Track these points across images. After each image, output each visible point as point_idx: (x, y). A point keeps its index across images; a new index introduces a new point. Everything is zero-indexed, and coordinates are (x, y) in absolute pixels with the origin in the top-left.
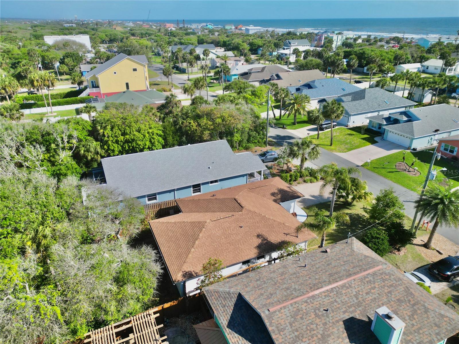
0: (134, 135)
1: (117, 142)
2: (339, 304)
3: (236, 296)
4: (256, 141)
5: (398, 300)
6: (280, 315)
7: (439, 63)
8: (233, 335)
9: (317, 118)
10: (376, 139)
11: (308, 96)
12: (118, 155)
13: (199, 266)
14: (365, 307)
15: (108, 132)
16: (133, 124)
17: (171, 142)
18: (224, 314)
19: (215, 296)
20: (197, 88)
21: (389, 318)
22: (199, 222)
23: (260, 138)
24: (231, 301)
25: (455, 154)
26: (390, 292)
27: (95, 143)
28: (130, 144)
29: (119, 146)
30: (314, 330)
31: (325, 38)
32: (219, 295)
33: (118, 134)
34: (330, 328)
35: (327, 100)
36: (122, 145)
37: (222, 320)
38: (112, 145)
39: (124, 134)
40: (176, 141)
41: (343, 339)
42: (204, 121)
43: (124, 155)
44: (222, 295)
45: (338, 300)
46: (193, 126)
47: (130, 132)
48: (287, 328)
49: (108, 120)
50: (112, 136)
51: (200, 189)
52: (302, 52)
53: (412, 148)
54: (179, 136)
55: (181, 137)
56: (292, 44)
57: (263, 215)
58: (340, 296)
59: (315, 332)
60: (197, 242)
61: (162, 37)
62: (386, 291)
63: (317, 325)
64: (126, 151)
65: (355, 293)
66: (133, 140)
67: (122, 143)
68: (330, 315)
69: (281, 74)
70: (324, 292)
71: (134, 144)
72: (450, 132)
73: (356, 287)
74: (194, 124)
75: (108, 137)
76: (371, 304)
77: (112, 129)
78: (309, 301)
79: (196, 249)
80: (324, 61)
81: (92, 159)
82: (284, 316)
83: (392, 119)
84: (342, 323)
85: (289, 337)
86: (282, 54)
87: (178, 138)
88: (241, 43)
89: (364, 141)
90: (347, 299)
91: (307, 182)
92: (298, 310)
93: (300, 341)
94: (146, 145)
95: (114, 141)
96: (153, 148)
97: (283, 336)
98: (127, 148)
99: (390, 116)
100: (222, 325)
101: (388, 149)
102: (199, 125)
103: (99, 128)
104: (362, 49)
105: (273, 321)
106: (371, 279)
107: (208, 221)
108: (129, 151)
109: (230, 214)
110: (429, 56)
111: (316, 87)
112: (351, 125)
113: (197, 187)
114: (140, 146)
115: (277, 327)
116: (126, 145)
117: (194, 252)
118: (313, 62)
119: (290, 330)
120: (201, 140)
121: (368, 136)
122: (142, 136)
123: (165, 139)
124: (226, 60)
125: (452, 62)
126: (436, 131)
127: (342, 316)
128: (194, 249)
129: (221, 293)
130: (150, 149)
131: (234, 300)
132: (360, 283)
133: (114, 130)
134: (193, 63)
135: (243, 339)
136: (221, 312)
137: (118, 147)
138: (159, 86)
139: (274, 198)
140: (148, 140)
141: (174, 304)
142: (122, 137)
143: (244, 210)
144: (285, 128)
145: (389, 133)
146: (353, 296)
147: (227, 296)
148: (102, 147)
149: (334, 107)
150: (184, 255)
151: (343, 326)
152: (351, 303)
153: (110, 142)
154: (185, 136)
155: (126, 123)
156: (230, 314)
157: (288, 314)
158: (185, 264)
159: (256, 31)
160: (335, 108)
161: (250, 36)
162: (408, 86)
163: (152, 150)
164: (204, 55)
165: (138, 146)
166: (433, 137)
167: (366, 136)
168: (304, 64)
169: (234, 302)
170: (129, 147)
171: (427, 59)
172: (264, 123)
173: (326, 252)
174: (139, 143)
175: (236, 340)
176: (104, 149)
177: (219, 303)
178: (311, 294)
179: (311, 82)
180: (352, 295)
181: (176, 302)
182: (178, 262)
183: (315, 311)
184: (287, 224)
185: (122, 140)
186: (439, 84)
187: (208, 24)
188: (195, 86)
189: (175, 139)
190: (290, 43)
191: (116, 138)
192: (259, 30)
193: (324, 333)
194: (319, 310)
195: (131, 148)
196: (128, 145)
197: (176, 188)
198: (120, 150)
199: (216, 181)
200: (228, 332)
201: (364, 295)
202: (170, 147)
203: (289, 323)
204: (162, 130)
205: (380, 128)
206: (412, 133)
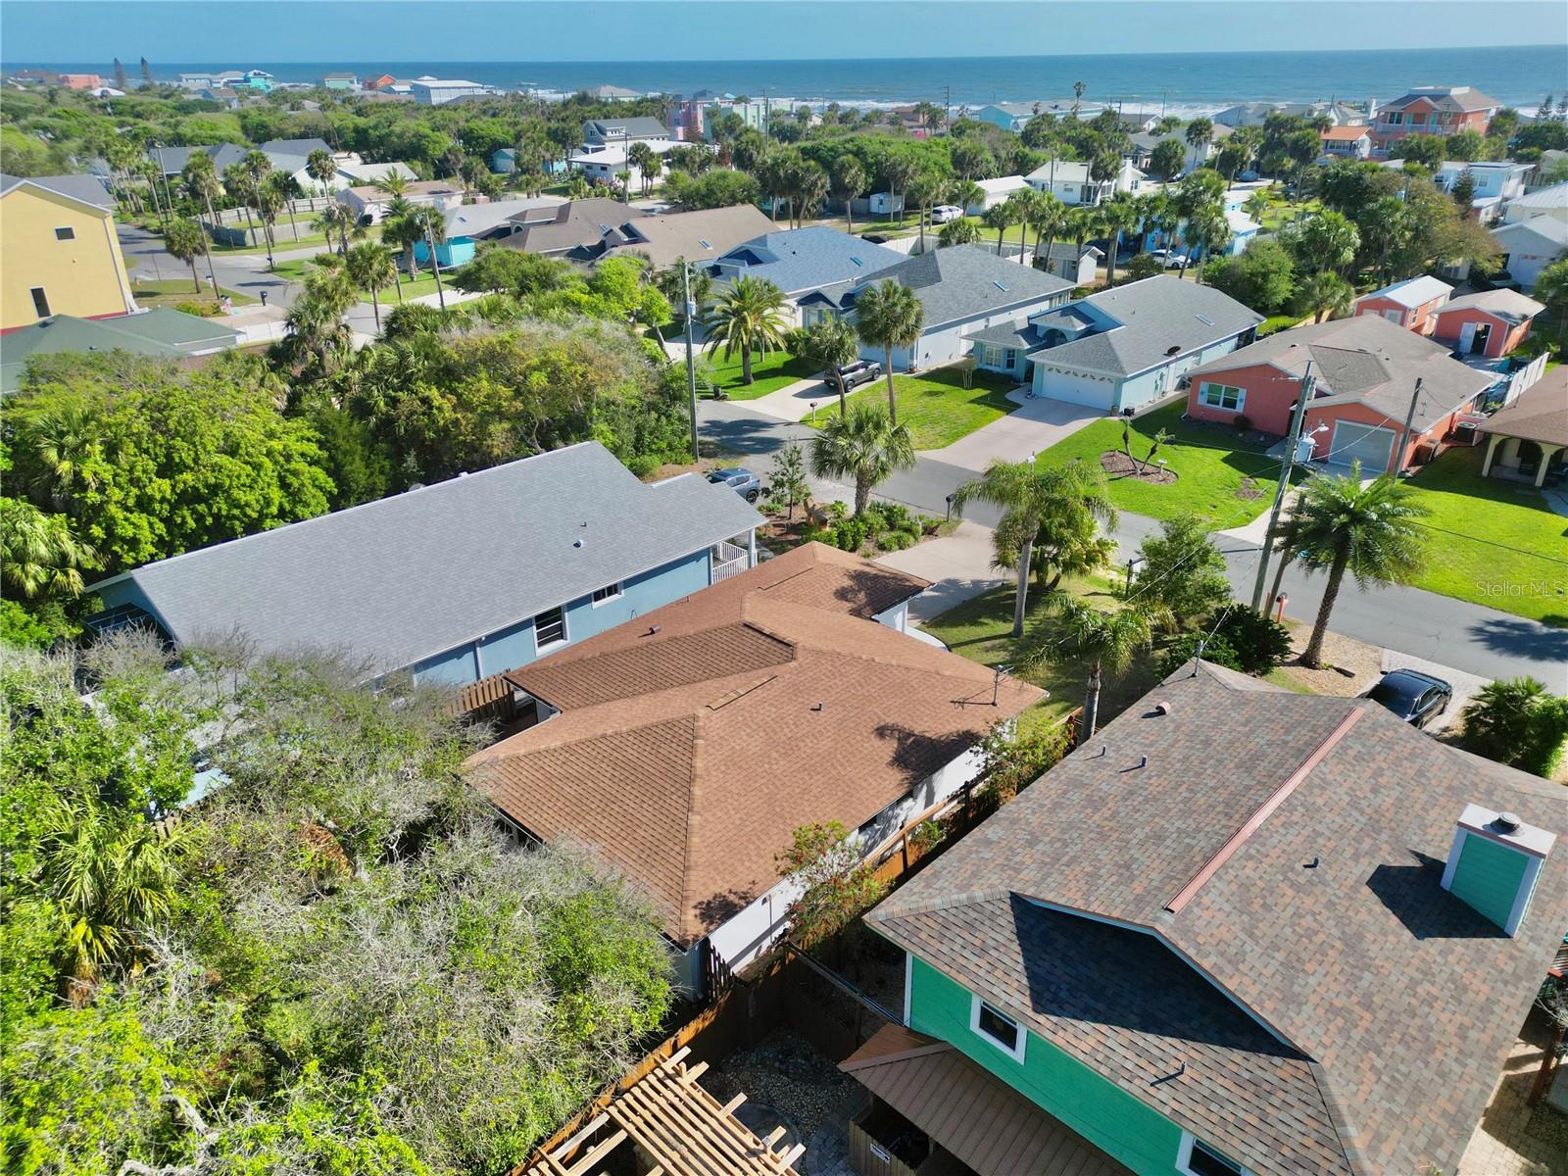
0: (216, 468)
1: (144, 504)
2: (1330, 839)
3: (1007, 907)
4: (664, 445)
5: (1450, 788)
6: (1206, 915)
7: (1074, 173)
8: (1071, 1029)
9: (838, 350)
10: (1012, 396)
11: (772, 285)
12: (152, 560)
13: (740, 869)
14: (1393, 830)
15: (95, 466)
16: (202, 424)
17: (363, 482)
18: (999, 973)
19: (925, 928)
20: (364, 284)
21: (1509, 828)
22: (669, 725)
23: (673, 432)
24: (998, 929)
25: (1240, 408)
26: (1420, 773)
27: (42, 521)
28: (202, 508)
29: (153, 519)
30: (1316, 933)
31: (710, 115)
32: (940, 920)
33: (144, 471)
34: (1350, 913)
35: (829, 296)
36: (165, 514)
37: (1003, 996)
38: (126, 519)
39: (168, 469)
40: (382, 473)
41: (1398, 935)
42: (483, 386)
43: (181, 557)
44: (952, 919)
45: (1319, 828)
46: (440, 409)
47: (196, 460)
48: (1248, 948)
49: (86, 420)
50: (117, 485)
51: (561, 628)
52: (659, 155)
53: (1122, 409)
54: (388, 456)
55: (398, 456)
56: (609, 134)
57: (864, 657)
58: (1317, 816)
59: (1321, 937)
60: (697, 791)
61: (88, 120)
62: (1411, 772)
63: (1314, 914)
64: (185, 536)
65: (1347, 799)
66: (215, 489)
67: (166, 506)
68: (1329, 877)
69: (638, 225)
70: (1274, 815)
71: (221, 505)
72: (1198, 353)
73: (1340, 779)
74: (441, 401)
75: (102, 488)
76: (1399, 817)
77: (111, 452)
78: (1253, 852)
79: (706, 815)
80: (761, 178)
81: (43, 588)
82: (1220, 915)
83: (1040, 333)
84: (1367, 890)
85: (1268, 972)
86: (590, 166)
87: (387, 463)
88: (428, 132)
89: (983, 408)
90: (1339, 820)
91: (890, 550)
92: (1245, 886)
93: (1301, 975)
94: (268, 503)
95: (131, 502)
96: (299, 510)
97: (1253, 975)
98: (191, 523)
99: (1032, 322)
100: (1012, 1011)
101: (1061, 422)
102: (462, 405)
103: (52, 455)
104: (852, 140)
105: (1200, 940)
106: (1359, 747)
107: (702, 712)
108: (200, 537)
109: (763, 674)
110: (1038, 153)
111: (773, 259)
112: (922, 366)
113: (549, 623)
114: (249, 511)
115: (1222, 954)
116: (187, 513)
117: (702, 827)
118: (731, 181)
119: (1259, 950)
120: (479, 459)
121: (987, 392)
122: (249, 468)
123: (335, 471)
124: (401, 190)
125: (1110, 167)
126: (1172, 351)
127: (1357, 871)
128: (698, 813)
129: (943, 914)
130: (286, 515)
131: (1007, 919)
132: (1341, 767)
133: (122, 457)
134: (273, 207)
135: (1117, 1028)
136: (981, 973)
137: (151, 525)
138: (157, 298)
139: (849, 605)
140: (275, 481)
141: (707, 1023)
142: (165, 485)
143: (799, 654)
144: (724, 398)
145: (1047, 375)
146: (1348, 808)
147: (974, 915)
148: (82, 535)
149: (895, 305)
150: (671, 844)
151: (1375, 897)
152: (1356, 829)
153: (113, 509)
154: (413, 453)
155: (172, 424)
156: (1020, 968)
157: (1227, 908)
158: (692, 872)
159: (456, 94)
160: (898, 309)
161: (455, 110)
162: (1032, 238)
163: (296, 519)
164: (314, 176)
165: (236, 512)
166: (1164, 370)
167: (979, 392)
168: (703, 190)
169: (1013, 927)
170: (200, 519)
171: (1035, 164)
172: (681, 379)
173: (1161, 712)
174: (242, 496)
175: (1093, 1042)
176: (91, 541)
177: (957, 948)
178: (1248, 831)
179: (753, 242)
180: (1343, 804)
181: (710, 1016)
182: (660, 875)
183: (1286, 878)
184: (947, 673)
185: (168, 495)
186: (1125, 222)
187: (251, 74)
188: (355, 277)
189: (377, 466)
190: (602, 132)
191: (135, 491)
192: (466, 92)
193: (1343, 932)
194: (1292, 870)
195: (209, 521)
196: (194, 512)
197: (482, 634)
198: (160, 537)
199: (612, 590)
200: (1048, 1025)
201: (1370, 796)
202: (360, 502)
203: (1243, 929)
204: (318, 441)
205: (1010, 364)
206: (1114, 362)
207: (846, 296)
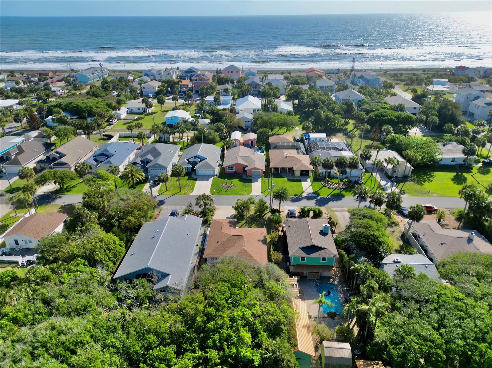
10: (193, 176)
22: (241, 251)
53: (215, 175)
83: (191, 162)
101: (207, 180)
107: (244, 248)
109: (242, 240)
111: (112, 154)
121: (188, 177)
126: (217, 161)
139: (233, 227)
145: (199, 171)
179: (104, 151)
206: (212, 167)
207: (141, 161)
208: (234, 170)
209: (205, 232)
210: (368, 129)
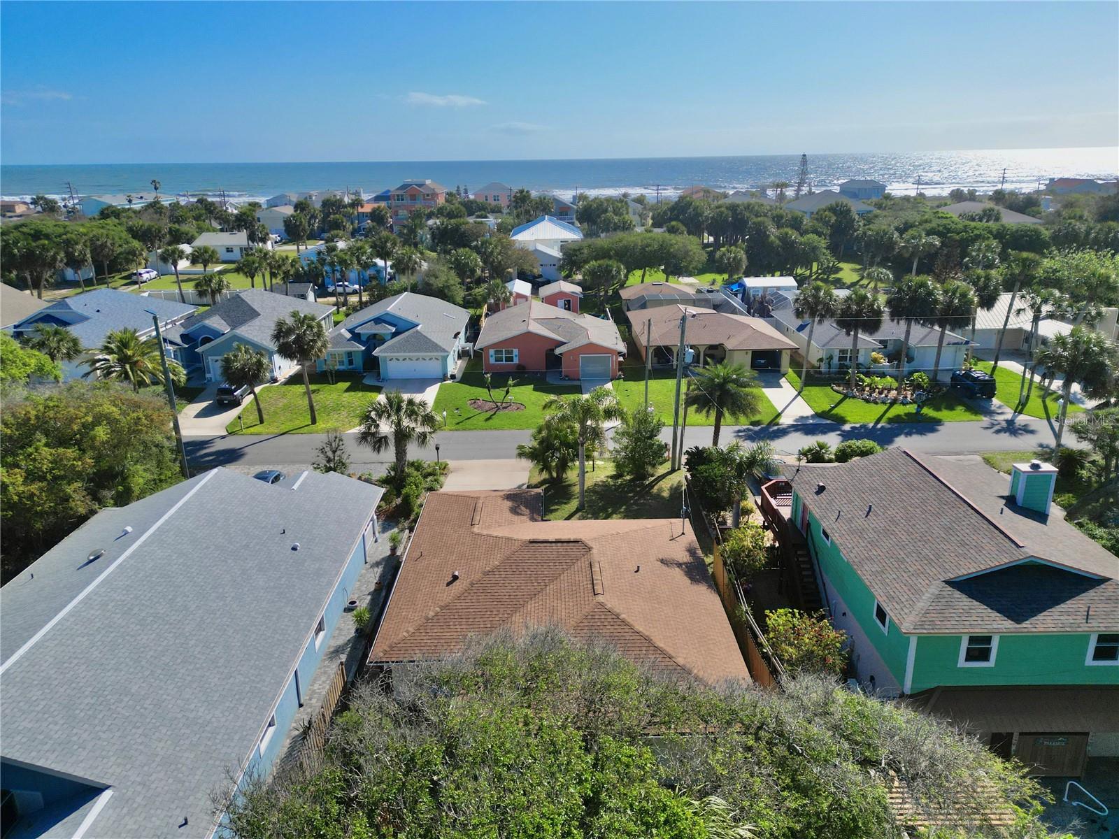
3: (951, 589)
18: (988, 618)
24: (960, 600)
37: (1001, 626)
53: (449, 376)
83: (364, 338)
99: (353, 332)
100: (1011, 630)
107: (601, 599)
109: (589, 564)
112: (279, 376)
121: (349, 383)
126: (456, 335)
131: (958, 594)
136: (980, 623)
139: (524, 517)
143: (589, 544)
145: (390, 364)
147: (943, 600)
169: (964, 595)
173: (822, 488)
179: (53, 307)
200: (1030, 626)
205: (351, 362)
207: (182, 336)
208: (516, 361)
209: (394, 549)
210: (932, 245)
